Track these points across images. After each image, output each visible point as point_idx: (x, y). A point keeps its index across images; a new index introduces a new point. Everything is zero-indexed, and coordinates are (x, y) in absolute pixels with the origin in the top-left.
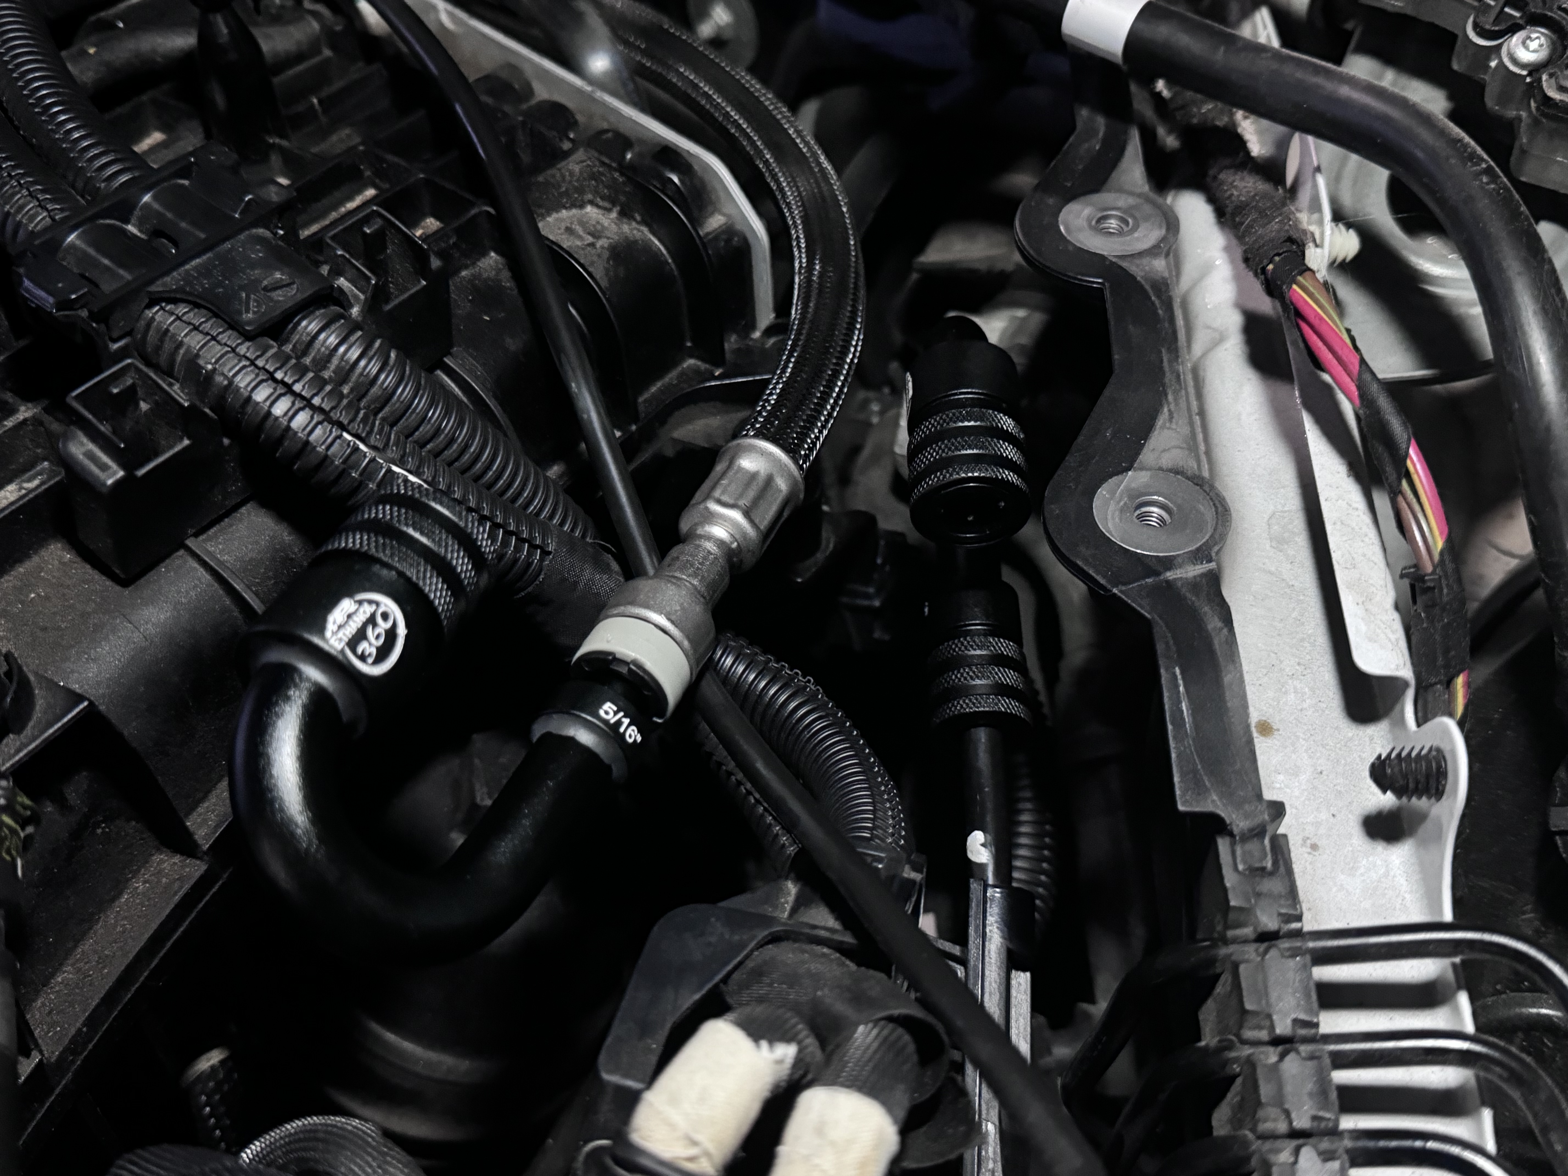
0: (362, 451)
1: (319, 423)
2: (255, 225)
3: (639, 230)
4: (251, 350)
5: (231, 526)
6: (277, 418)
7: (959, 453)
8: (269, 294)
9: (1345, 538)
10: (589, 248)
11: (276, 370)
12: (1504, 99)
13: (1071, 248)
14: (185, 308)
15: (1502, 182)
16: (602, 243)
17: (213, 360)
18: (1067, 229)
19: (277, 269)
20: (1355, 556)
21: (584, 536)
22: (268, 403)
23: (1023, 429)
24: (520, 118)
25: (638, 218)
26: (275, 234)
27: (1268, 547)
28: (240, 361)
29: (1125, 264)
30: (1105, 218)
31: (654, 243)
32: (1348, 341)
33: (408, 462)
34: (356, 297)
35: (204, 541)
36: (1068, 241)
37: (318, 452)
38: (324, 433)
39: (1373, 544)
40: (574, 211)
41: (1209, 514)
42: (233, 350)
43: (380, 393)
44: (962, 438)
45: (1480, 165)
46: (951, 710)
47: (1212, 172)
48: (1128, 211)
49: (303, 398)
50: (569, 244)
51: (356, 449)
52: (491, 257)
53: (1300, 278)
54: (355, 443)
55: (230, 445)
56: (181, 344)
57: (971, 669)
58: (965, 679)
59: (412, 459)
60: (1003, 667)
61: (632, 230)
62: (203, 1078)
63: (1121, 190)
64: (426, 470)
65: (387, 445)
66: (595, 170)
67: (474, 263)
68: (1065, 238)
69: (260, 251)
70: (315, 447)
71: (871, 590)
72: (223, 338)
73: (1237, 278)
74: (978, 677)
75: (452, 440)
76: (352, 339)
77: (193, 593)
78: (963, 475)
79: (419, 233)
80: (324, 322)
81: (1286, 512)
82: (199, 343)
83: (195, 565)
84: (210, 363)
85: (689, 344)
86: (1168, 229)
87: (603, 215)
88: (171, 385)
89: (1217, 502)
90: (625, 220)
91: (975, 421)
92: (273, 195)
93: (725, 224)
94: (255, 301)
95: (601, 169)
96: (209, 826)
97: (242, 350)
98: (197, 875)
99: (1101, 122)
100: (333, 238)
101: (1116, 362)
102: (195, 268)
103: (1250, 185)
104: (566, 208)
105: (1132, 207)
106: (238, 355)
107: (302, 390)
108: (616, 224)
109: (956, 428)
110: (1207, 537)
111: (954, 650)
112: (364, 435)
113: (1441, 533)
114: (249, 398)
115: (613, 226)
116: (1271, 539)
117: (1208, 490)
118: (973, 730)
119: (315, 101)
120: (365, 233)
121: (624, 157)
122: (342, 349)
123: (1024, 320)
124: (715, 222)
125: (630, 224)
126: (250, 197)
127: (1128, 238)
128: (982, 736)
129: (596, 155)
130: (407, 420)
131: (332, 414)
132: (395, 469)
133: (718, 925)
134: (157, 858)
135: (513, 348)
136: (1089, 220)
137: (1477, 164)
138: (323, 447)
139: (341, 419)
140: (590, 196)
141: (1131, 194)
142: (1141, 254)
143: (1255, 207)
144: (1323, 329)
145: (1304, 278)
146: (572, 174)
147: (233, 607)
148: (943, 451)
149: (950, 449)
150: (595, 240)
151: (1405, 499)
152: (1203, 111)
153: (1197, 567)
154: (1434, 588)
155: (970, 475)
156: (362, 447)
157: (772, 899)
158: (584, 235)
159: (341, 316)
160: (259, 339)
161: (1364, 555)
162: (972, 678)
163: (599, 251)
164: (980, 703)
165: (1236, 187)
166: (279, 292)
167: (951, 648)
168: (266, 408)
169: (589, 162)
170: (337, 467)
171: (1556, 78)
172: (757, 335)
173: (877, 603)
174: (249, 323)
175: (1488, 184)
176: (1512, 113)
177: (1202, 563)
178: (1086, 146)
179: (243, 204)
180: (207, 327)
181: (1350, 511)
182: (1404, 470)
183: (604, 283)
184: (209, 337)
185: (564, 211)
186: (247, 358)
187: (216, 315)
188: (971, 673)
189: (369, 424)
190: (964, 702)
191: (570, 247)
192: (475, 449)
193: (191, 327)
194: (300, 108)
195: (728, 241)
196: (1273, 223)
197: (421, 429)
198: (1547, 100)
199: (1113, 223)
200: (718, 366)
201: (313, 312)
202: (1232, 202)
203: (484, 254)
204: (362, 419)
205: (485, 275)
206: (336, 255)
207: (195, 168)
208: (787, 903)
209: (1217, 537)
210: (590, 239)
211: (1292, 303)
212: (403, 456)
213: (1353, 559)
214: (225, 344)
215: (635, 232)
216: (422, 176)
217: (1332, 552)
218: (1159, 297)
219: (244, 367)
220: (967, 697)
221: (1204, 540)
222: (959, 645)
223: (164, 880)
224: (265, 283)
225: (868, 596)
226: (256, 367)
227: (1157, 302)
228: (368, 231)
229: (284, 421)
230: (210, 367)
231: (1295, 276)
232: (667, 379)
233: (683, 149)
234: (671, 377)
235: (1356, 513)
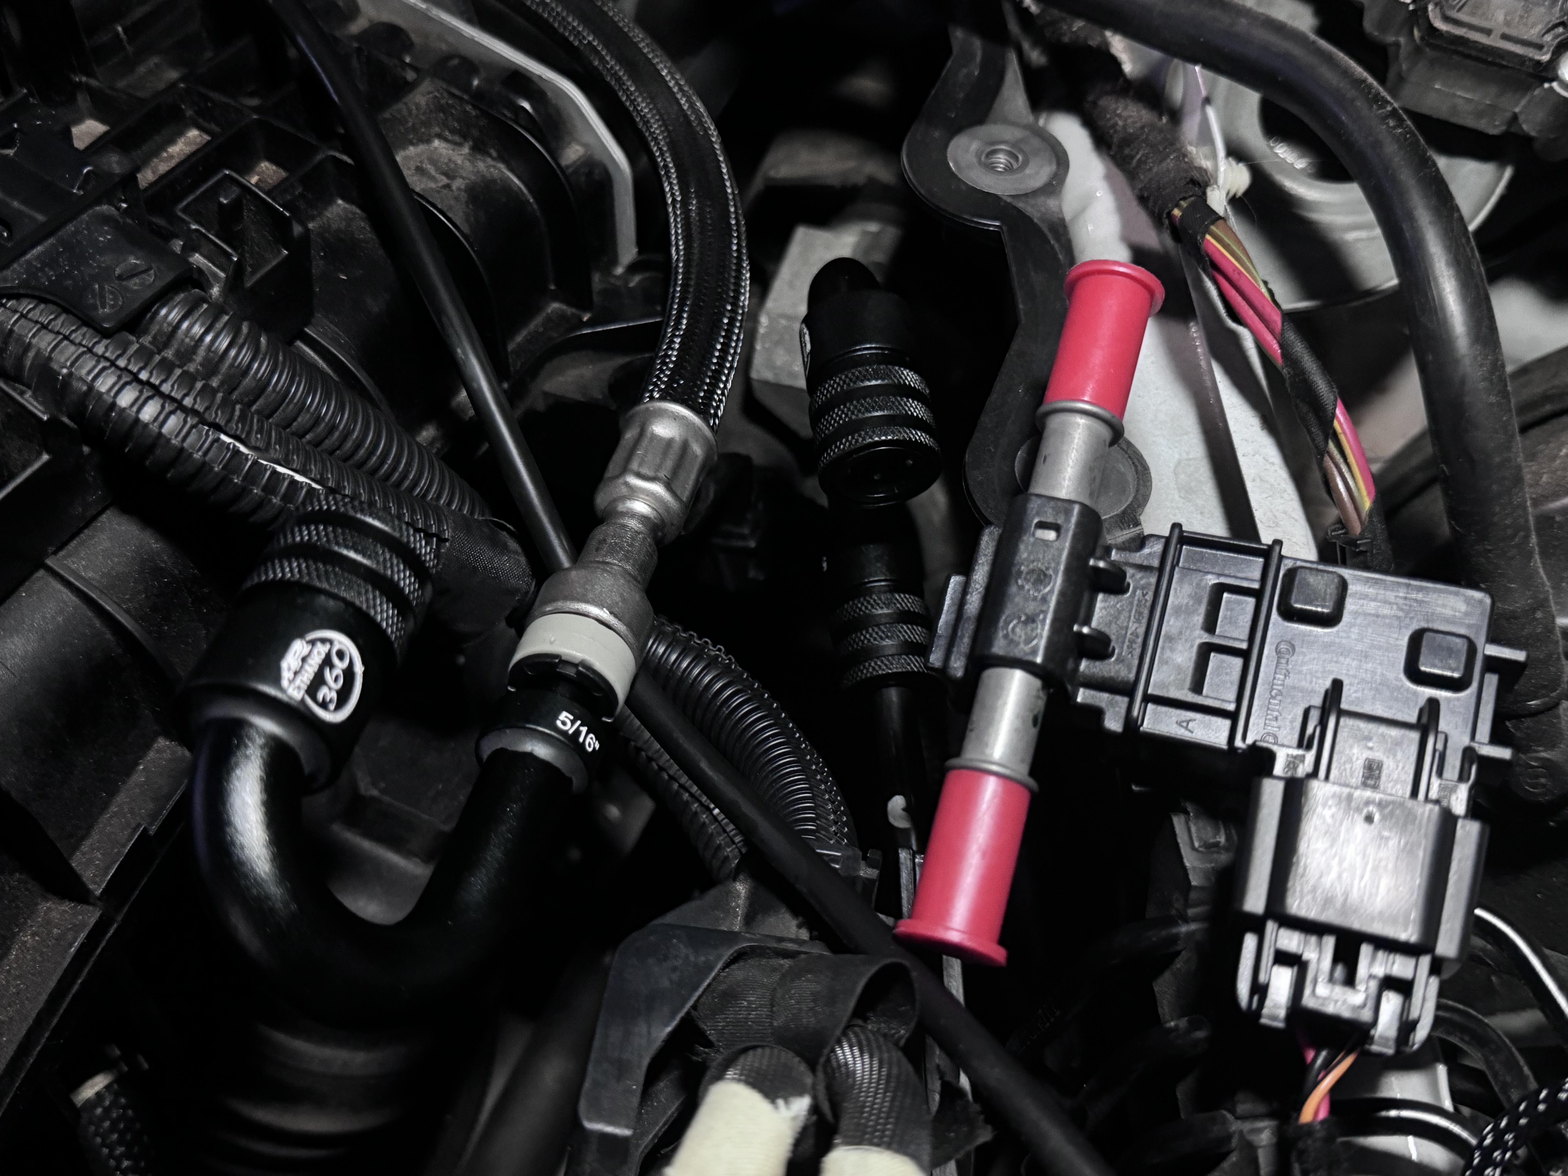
0: (243, 453)
1: (193, 427)
2: (99, 203)
3: (494, 167)
4: (110, 349)
5: (93, 537)
6: (146, 425)
7: (870, 415)
8: (124, 283)
9: (1264, 495)
10: (444, 191)
11: (141, 369)
12: (1383, 24)
13: (963, 188)
14: (29, 304)
15: (1407, 126)
16: (458, 184)
17: (68, 364)
18: (956, 163)
19: (132, 253)
20: (1277, 514)
21: (472, 513)
22: (135, 409)
23: (928, 385)
24: (356, 45)
25: (494, 153)
26: (118, 209)
27: (1177, 497)
28: (98, 362)
29: (1020, 205)
30: (994, 152)
31: (512, 180)
32: (1267, 295)
33: (293, 460)
34: (215, 275)
35: (65, 557)
36: (960, 180)
37: (195, 459)
38: (200, 436)
39: (1292, 500)
40: (422, 148)
41: (1130, 476)
42: (90, 350)
43: (254, 385)
44: (871, 399)
45: (1385, 108)
46: (862, 673)
47: (1090, 98)
48: (1015, 144)
49: (173, 400)
50: (423, 186)
51: (237, 452)
52: (339, 205)
53: (1213, 228)
54: (234, 446)
55: (90, 454)
56: (29, 346)
57: (880, 629)
58: (875, 639)
59: (298, 457)
60: (911, 625)
61: (488, 167)
62: (91, 1104)
63: (1006, 121)
64: (313, 467)
65: (269, 444)
66: (443, 102)
67: (320, 214)
68: (956, 176)
69: (107, 233)
70: (191, 454)
71: (746, 531)
72: (77, 337)
73: (1121, 209)
74: (887, 637)
75: (332, 428)
76: (219, 325)
77: (60, 619)
78: (877, 439)
79: (254, 180)
80: (185, 310)
81: (1190, 459)
82: (49, 344)
83: (59, 586)
84: (65, 367)
85: (552, 287)
86: (1059, 164)
87: (453, 150)
88: (22, 393)
89: (1136, 461)
90: (479, 157)
91: (883, 379)
92: (115, 166)
93: (583, 156)
94: (112, 293)
95: (450, 102)
96: (97, 866)
97: (100, 349)
98: (93, 921)
99: (977, 44)
100: (185, 210)
101: (1022, 312)
102: (38, 257)
103: (1135, 114)
104: (412, 144)
105: (1021, 141)
106: (95, 355)
107: (171, 391)
108: (470, 161)
109: (865, 387)
110: (1130, 499)
111: (860, 609)
112: (243, 436)
113: (1369, 493)
114: (114, 404)
115: (467, 164)
116: (1179, 490)
117: (1125, 447)
118: (884, 690)
119: (120, 29)
120: (221, 204)
121: (471, 84)
122: (208, 338)
123: (876, 235)
124: (572, 154)
125: (484, 161)
126: (89, 168)
127: (1019, 175)
128: (893, 695)
129: (445, 86)
130: (284, 411)
131: (206, 416)
132: (280, 469)
133: (681, 946)
134: (44, 906)
135: (376, 309)
136: (978, 155)
137: (1381, 107)
138: (200, 453)
139: (217, 420)
140: (437, 130)
141: (1014, 124)
142: (1035, 193)
143: (1145, 141)
144: (1242, 284)
145: (1217, 228)
146: (418, 106)
147: (104, 629)
148: (853, 413)
149: (859, 411)
150: (449, 182)
151: (1332, 458)
152: (1074, 29)
153: (1125, 532)
154: (1366, 552)
155: (883, 438)
156: (243, 449)
157: (723, 906)
158: (437, 176)
159: (204, 300)
160: (117, 336)
161: (1285, 513)
162: (881, 638)
163: (456, 193)
164: (892, 664)
165: (1119, 116)
166: (136, 280)
167: (857, 607)
168: (134, 414)
169: (436, 94)
170: (217, 474)
171: (1441, 8)
172: (619, 270)
173: (752, 544)
174: (107, 318)
175: (1394, 128)
176: (1390, 39)
177: (1129, 528)
178: (965, 71)
179: (82, 178)
180: (57, 325)
181: (1268, 466)
182: (1331, 432)
183: (466, 229)
184: (61, 337)
185: (411, 148)
186: (107, 359)
187: (66, 311)
188: (880, 633)
189: (248, 423)
190: (876, 663)
191: (423, 190)
192: (359, 434)
193: (38, 326)
194: (104, 38)
195: (590, 174)
196: (1169, 161)
197: (299, 420)
198: (1432, 30)
199: (1002, 159)
200: (585, 309)
201: (171, 299)
202: (1116, 132)
203: (331, 202)
204: (240, 417)
205: (334, 226)
206: (189, 229)
207: (18, 136)
208: (738, 906)
209: (1140, 497)
210: (445, 180)
211: (1208, 255)
212: (287, 455)
213: (1275, 516)
214: (80, 344)
215: (492, 170)
216: (255, 117)
217: (1254, 510)
218: (1058, 240)
219: (104, 369)
220: (878, 658)
221: (1128, 503)
222: (865, 604)
223: (55, 931)
224: (118, 271)
225: (743, 537)
226: (117, 367)
227: (1056, 246)
228: (225, 202)
229: (154, 428)
230: (65, 371)
231: (1207, 227)
232: (532, 326)
233: (534, 74)
234: (536, 324)
235: (1273, 468)
